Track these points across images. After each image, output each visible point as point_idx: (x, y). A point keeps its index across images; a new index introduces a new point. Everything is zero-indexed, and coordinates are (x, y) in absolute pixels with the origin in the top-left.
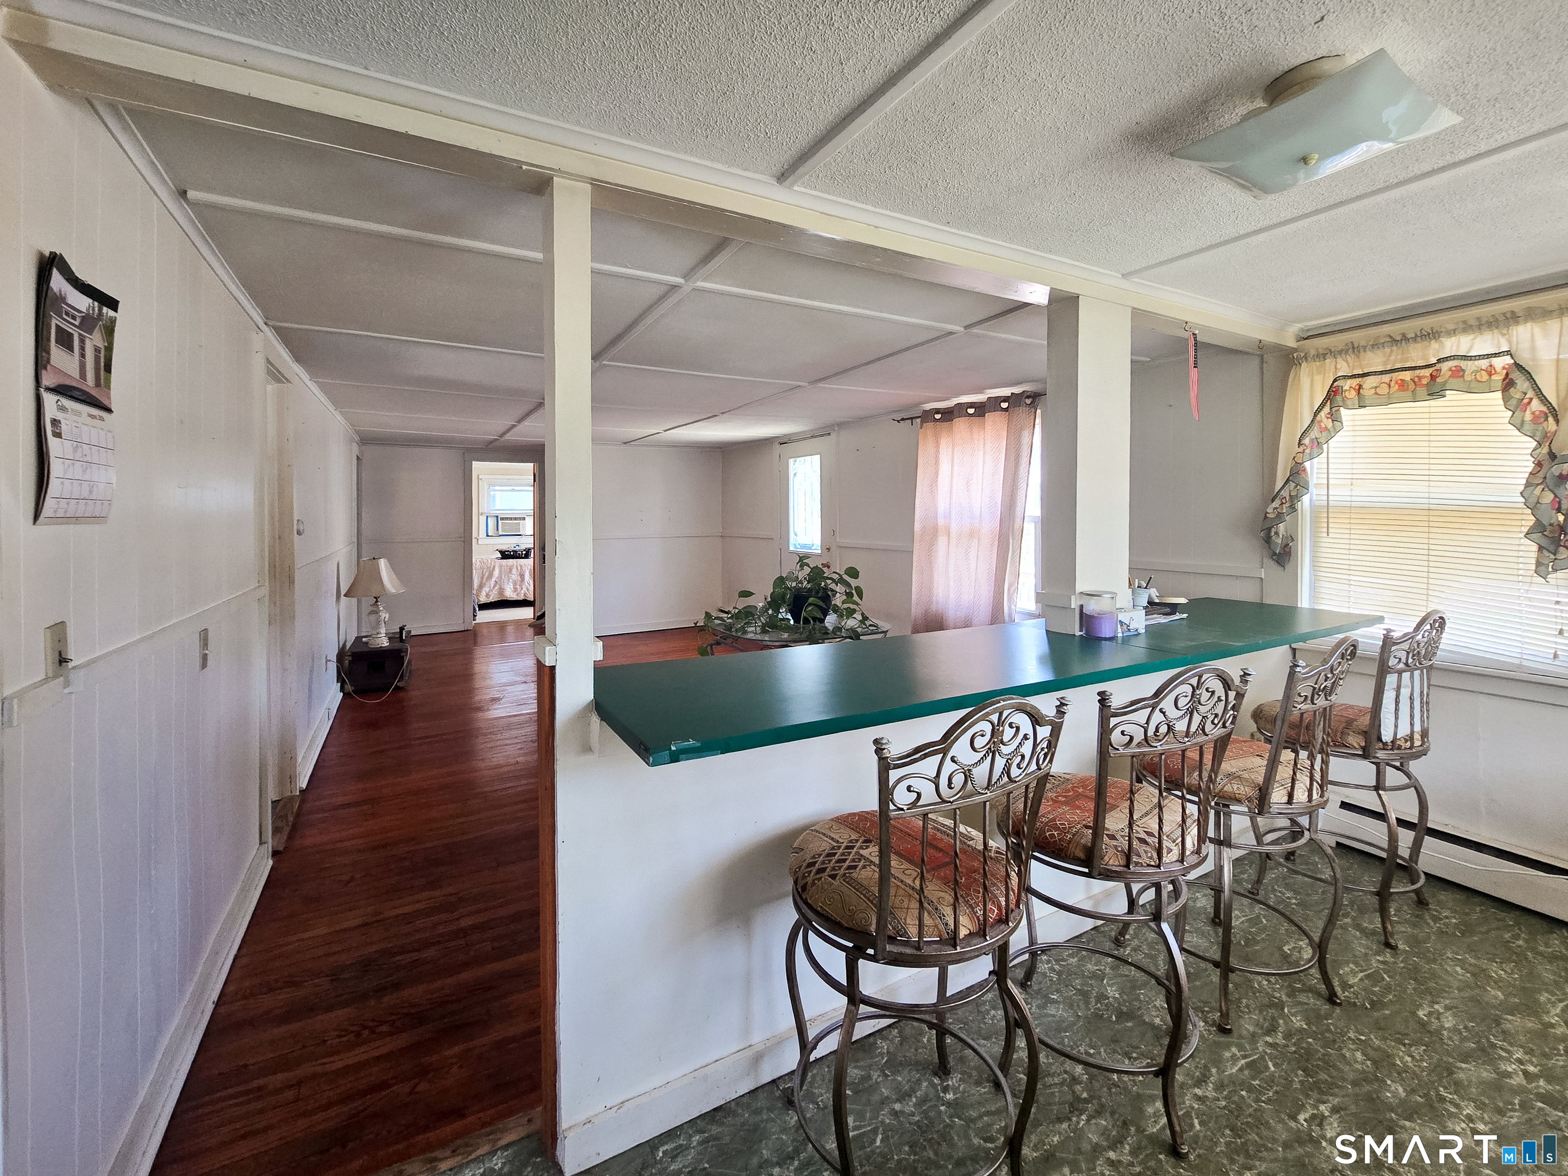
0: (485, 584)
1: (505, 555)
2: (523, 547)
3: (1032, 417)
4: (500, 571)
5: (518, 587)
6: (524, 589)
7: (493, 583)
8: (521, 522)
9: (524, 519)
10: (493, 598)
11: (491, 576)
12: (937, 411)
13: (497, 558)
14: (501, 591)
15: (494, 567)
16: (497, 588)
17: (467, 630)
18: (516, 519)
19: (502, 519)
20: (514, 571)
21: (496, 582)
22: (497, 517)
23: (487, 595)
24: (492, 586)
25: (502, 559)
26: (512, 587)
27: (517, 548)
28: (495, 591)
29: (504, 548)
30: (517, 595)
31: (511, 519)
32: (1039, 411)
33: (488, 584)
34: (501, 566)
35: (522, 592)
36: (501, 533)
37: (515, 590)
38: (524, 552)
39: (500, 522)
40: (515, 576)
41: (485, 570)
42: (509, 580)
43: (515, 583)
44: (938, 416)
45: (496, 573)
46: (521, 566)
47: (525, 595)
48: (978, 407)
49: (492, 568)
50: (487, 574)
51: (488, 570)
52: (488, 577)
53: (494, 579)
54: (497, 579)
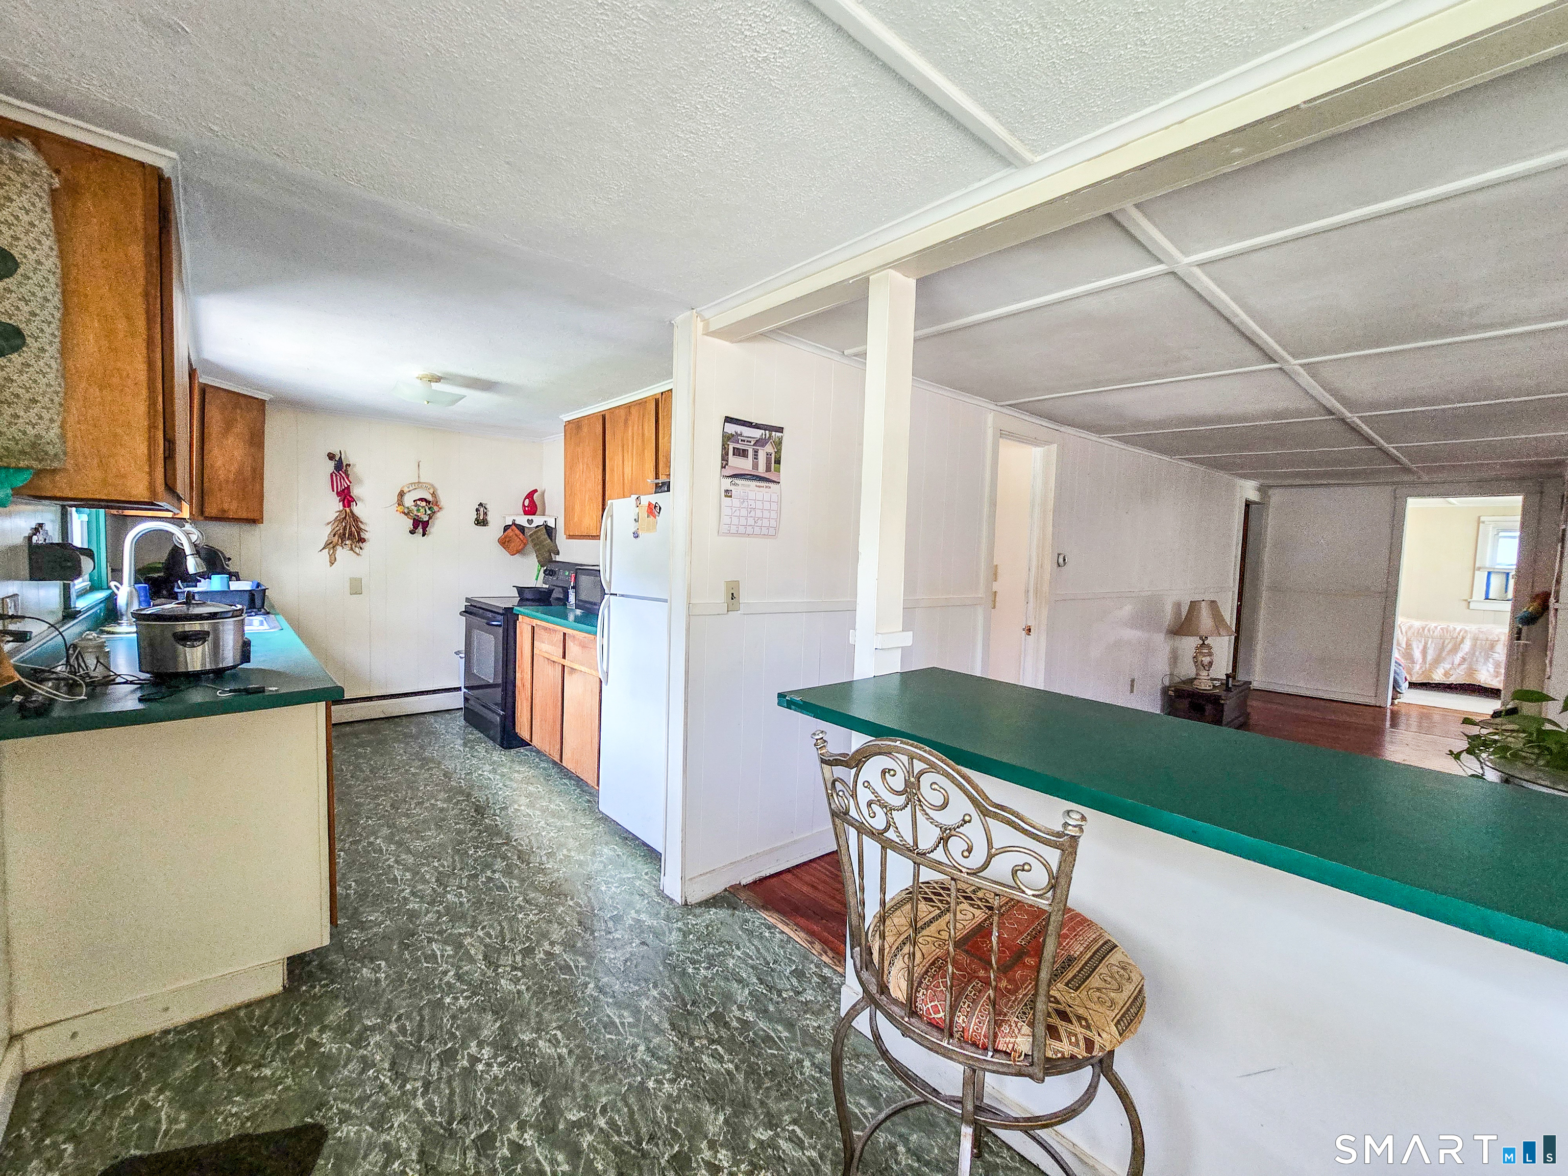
0: (1444, 659)
7: (1457, 659)
10: (1456, 678)
11: (1455, 649)
15: (1463, 638)
17: (1380, 707)
21: (1464, 659)
22: (1508, 574)
23: (1446, 674)
30: (1499, 682)
33: (1449, 659)
37: (1497, 674)
41: (1447, 642)
45: (1466, 647)
49: (1459, 640)
50: (1450, 646)
51: (1453, 642)
52: (1451, 651)
53: (1460, 655)
54: (1466, 654)
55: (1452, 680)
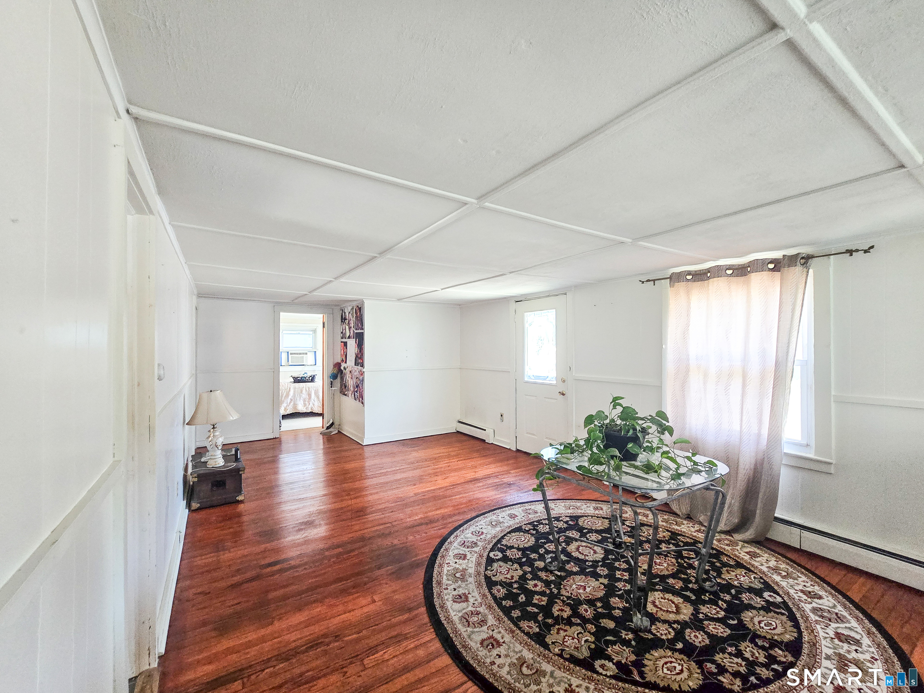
0: (284, 401)
1: (297, 380)
2: (309, 374)
3: (805, 276)
4: (295, 392)
5: (307, 403)
6: (311, 404)
7: (289, 401)
8: (305, 356)
9: (306, 354)
11: (287, 395)
12: (689, 273)
13: (291, 382)
14: (295, 405)
15: (290, 389)
16: (292, 403)
17: (276, 438)
18: (300, 354)
19: (292, 354)
20: (304, 391)
21: (291, 400)
22: (288, 352)
23: (285, 409)
24: (289, 402)
25: (294, 382)
26: (302, 403)
27: (305, 375)
28: (291, 406)
29: (296, 375)
30: (306, 408)
31: (297, 354)
32: (811, 271)
33: (285, 402)
34: (295, 388)
35: (310, 406)
36: (290, 364)
37: (305, 405)
38: (311, 378)
39: (290, 356)
40: (305, 395)
41: (283, 391)
42: (300, 398)
43: (304, 401)
44: (689, 277)
45: (291, 393)
46: (309, 388)
47: (311, 408)
48: (736, 269)
49: (288, 390)
50: (285, 394)
51: (286, 391)
52: (285, 396)
53: (290, 397)
54: (292, 397)
55: (289, 412)
